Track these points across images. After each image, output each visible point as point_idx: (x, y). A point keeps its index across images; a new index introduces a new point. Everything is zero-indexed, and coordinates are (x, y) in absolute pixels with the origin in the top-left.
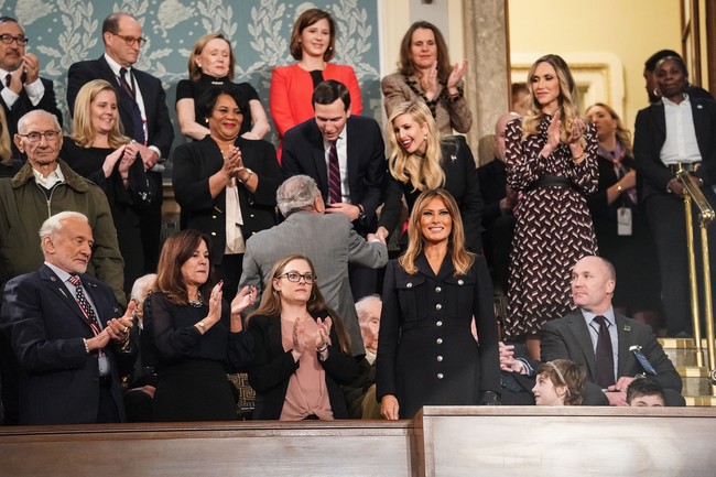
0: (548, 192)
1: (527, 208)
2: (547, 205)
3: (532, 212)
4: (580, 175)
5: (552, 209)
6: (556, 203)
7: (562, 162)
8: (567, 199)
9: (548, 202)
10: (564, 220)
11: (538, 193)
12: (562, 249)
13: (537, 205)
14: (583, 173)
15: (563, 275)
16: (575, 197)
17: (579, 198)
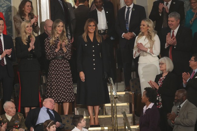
0: (57, 61)
1: (52, 65)
2: (57, 64)
3: (53, 67)
4: (66, 55)
5: (59, 66)
6: (60, 64)
7: (61, 51)
8: (63, 62)
9: (58, 64)
10: (62, 69)
11: (55, 61)
12: (61, 77)
13: (55, 64)
14: (67, 55)
15: (62, 84)
16: (65, 62)
17: (66, 61)
